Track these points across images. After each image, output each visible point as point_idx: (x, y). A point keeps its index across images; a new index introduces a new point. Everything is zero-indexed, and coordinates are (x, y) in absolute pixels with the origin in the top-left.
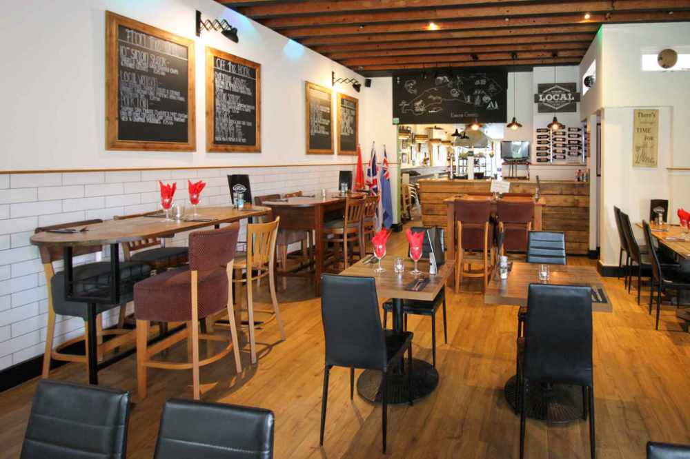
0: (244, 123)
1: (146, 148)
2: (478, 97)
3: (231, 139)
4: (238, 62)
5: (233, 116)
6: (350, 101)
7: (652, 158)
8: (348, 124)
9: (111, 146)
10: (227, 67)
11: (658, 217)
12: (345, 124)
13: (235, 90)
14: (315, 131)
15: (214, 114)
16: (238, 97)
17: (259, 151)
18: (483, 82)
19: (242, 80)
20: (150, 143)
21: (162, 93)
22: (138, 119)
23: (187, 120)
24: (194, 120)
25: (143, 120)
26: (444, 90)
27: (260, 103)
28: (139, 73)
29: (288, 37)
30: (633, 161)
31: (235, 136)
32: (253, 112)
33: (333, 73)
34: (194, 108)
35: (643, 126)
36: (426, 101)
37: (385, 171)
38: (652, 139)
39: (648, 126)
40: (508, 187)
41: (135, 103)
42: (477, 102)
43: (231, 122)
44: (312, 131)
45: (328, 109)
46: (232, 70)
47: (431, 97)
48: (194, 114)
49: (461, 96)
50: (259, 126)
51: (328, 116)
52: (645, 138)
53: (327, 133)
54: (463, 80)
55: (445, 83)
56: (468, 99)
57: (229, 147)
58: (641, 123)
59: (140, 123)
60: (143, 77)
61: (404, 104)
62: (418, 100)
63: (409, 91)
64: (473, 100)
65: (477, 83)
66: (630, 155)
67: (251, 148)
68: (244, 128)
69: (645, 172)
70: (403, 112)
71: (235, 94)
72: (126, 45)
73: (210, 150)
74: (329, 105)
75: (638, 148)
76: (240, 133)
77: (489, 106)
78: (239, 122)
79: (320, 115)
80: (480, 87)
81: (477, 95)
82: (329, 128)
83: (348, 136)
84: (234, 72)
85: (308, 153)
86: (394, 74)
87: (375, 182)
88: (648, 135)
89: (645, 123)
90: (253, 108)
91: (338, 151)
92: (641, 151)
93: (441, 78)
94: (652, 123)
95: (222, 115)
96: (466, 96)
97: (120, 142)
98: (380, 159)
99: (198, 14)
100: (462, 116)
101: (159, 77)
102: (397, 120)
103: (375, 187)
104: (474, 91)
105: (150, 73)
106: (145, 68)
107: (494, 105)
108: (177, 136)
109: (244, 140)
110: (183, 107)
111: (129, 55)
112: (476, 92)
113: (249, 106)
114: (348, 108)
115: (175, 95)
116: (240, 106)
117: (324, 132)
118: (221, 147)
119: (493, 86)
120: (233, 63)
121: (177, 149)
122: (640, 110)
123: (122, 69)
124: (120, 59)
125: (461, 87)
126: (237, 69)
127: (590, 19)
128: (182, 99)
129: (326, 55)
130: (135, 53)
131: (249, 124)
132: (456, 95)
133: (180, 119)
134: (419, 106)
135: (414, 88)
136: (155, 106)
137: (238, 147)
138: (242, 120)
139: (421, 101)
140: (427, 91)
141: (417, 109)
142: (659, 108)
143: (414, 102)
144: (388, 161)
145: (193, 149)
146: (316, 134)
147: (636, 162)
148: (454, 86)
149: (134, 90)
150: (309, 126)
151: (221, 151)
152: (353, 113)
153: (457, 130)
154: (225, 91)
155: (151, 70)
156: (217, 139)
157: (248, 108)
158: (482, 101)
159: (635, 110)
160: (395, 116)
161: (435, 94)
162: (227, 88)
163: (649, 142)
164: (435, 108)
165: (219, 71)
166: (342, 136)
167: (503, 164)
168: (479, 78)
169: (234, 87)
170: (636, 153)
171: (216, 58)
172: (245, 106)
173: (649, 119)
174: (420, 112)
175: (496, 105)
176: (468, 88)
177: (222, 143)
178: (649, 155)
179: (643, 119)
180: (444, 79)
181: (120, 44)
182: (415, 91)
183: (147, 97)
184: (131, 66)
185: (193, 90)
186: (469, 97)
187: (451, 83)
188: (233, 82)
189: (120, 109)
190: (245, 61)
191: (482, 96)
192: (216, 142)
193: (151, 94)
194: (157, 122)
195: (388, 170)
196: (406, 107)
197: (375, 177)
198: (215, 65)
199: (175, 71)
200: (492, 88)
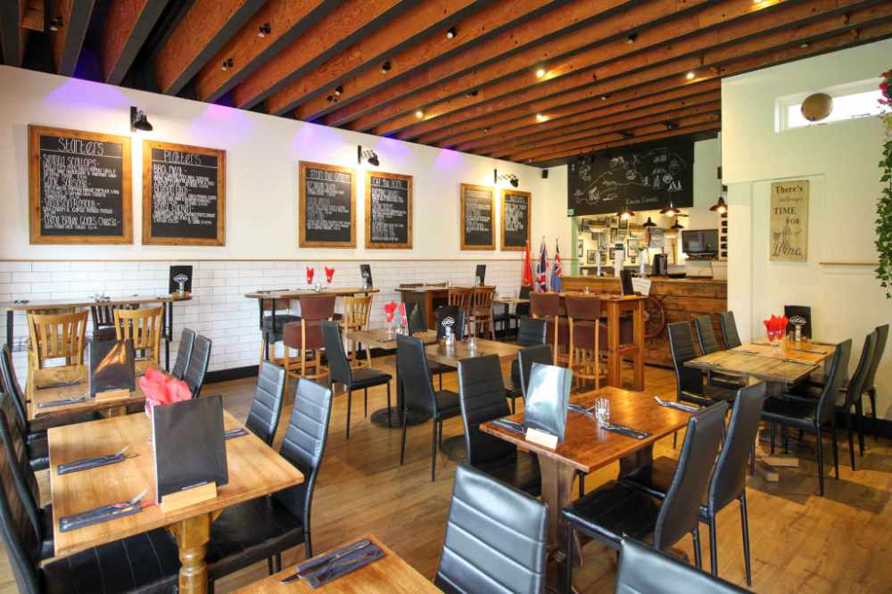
0: (396, 225)
1: (322, 246)
2: (658, 177)
3: (386, 239)
4: (391, 178)
5: (387, 220)
6: (519, 196)
7: (798, 249)
8: (515, 218)
9: (302, 245)
10: (382, 183)
11: (794, 330)
12: (512, 219)
13: (388, 200)
14: (472, 229)
15: (371, 220)
16: (392, 205)
17: (410, 247)
18: (664, 158)
19: (395, 192)
20: (325, 243)
21: (333, 209)
22: (318, 227)
23: (350, 226)
24: (355, 226)
25: (320, 228)
26: (619, 174)
27: (411, 208)
28: (318, 197)
29: (442, 148)
30: (771, 252)
31: (389, 236)
32: (405, 216)
33: (496, 171)
34: (355, 216)
35: (785, 205)
36: (601, 188)
37: (556, 268)
38: (797, 221)
39: (792, 204)
40: (648, 286)
41: (316, 217)
42: (657, 184)
43: (386, 225)
44: (468, 229)
45: (488, 206)
46: (387, 185)
47: (605, 182)
48: (355, 221)
49: (638, 179)
50: (411, 228)
51: (489, 213)
52: (787, 221)
53: (487, 230)
54: (638, 158)
55: (619, 165)
56: (646, 181)
57: (383, 245)
58: (781, 200)
59: (319, 230)
60: (321, 200)
61: (578, 193)
62: (593, 187)
63: (583, 178)
64: (651, 182)
65: (657, 160)
66: (766, 245)
67: (403, 245)
68: (396, 230)
69: (788, 268)
70: (578, 202)
71: (389, 203)
72: (311, 180)
73: (368, 247)
74: (490, 203)
75: (776, 236)
76: (393, 233)
77: (671, 187)
78: (392, 225)
79: (479, 213)
80: (660, 165)
81: (656, 174)
82: (489, 225)
83: (515, 232)
84: (388, 186)
85: (463, 249)
86: (570, 161)
87: (543, 278)
88: (792, 217)
89: (788, 199)
90: (405, 213)
91: (501, 246)
92: (781, 240)
93: (616, 160)
94: (797, 200)
95: (378, 220)
96: (644, 176)
97: (306, 243)
98: (551, 254)
99: (360, 148)
100: (638, 202)
101: (331, 198)
102: (572, 211)
103: (543, 283)
104: (652, 171)
105: (325, 196)
106: (322, 194)
107: (677, 186)
108: (343, 237)
109: (397, 239)
110: (347, 217)
111: (312, 186)
112: (655, 172)
113: (401, 212)
114: (516, 203)
115: (342, 209)
116: (393, 212)
117: (482, 229)
118: (376, 245)
119: (676, 162)
120: (387, 179)
121: (343, 247)
122: (777, 183)
123: (308, 196)
124: (307, 189)
125: (638, 167)
126: (390, 184)
127: (695, 78)
128: (347, 211)
129: (486, 155)
130: (316, 184)
131: (402, 226)
132: (631, 176)
133: (346, 225)
134: (593, 194)
135: (588, 173)
136: (328, 218)
137: (390, 245)
138: (394, 223)
139: (596, 188)
140: (601, 176)
141: (591, 198)
142: (809, 178)
143: (588, 191)
144: (561, 256)
145: (354, 246)
146: (473, 232)
147: (775, 255)
148: (631, 167)
149: (315, 210)
150: (464, 224)
151: (376, 248)
152: (523, 207)
153: (649, 219)
154: (380, 202)
155: (326, 194)
156: (373, 239)
157: (400, 213)
158: (662, 181)
159: (773, 184)
160: (570, 207)
161: (609, 178)
162: (382, 199)
163: (793, 227)
164: (609, 195)
165: (374, 187)
166: (506, 232)
167: (686, 260)
168: (659, 154)
169: (388, 198)
170: (773, 242)
171: (372, 177)
172: (397, 212)
173: (793, 195)
174: (594, 201)
175: (680, 186)
176: (646, 168)
177: (378, 241)
178: (793, 245)
179: (783, 195)
180: (620, 160)
181: (307, 180)
182: (589, 178)
183: (323, 212)
184: (313, 193)
185: (355, 204)
186: (647, 178)
187: (628, 163)
188: (386, 194)
189: (307, 222)
190: (397, 176)
191: (662, 175)
192: (372, 241)
193: (326, 210)
194: (330, 228)
195: (560, 266)
196: (581, 197)
197: (543, 274)
198: (372, 183)
199: (342, 193)
200: (674, 164)
